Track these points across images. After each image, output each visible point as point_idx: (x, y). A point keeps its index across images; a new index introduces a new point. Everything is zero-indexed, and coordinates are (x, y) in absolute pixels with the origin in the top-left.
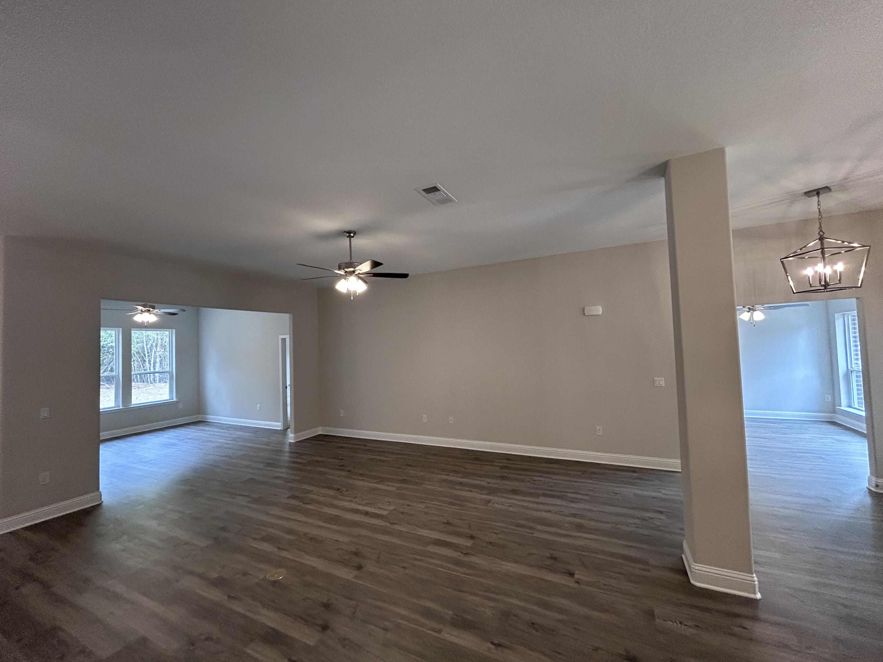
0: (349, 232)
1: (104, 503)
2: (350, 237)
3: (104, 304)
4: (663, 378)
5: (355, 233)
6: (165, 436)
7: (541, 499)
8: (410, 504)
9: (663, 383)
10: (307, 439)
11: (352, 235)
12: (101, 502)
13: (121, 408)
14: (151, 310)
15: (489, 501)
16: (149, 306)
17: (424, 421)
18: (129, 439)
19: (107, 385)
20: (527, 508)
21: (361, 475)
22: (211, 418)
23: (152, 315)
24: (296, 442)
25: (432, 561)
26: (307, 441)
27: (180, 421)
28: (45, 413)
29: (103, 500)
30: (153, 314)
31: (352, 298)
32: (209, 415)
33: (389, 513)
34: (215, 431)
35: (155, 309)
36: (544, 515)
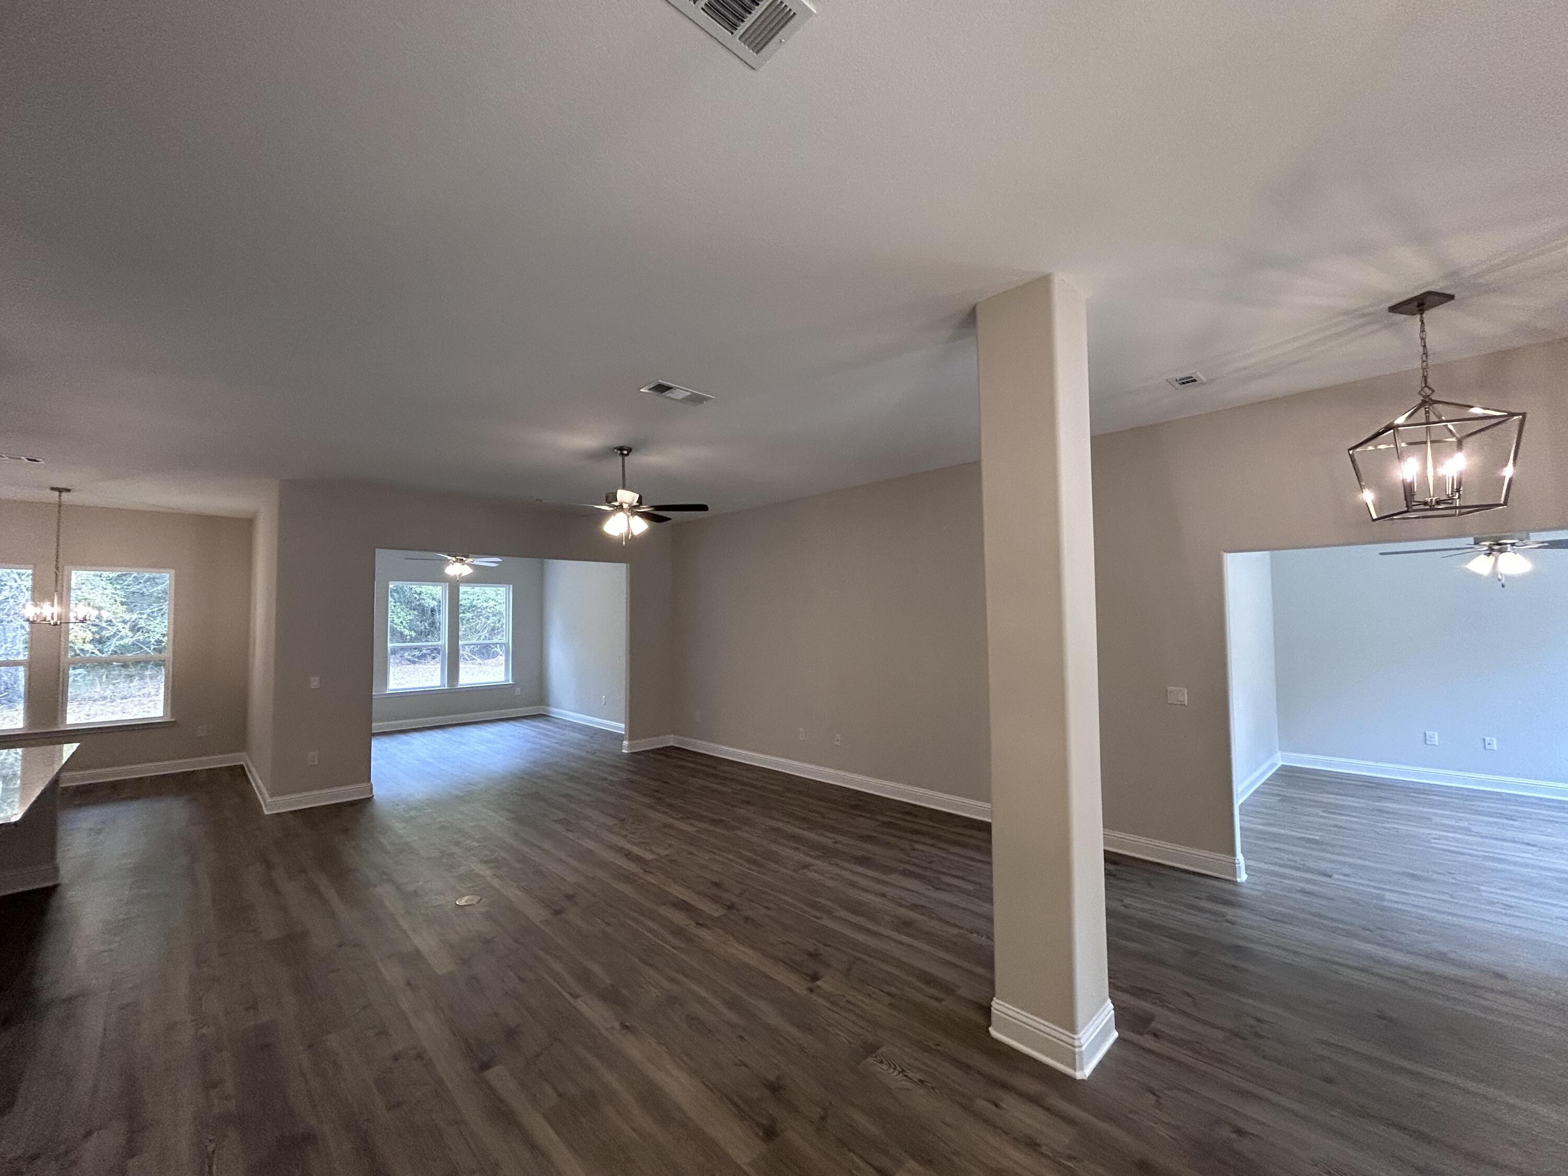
0: (621, 449)
1: (374, 797)
2: (622, 454)
3: (379, 553)
4: (1186, 689)
5: (630, 450)
6: (490, 730)
7: (893, 878)
8: (694, 851)
9: (1183, 696)
10: (648, 751)
11: (625, 452)
12: (370, 796)
13: (446, 688)
14: (464, 559)
15: (807, 866)
16: (461, 553)
17: (801, 739)
18: (451, 729)
19: (479, 659)
20: (853, 885)
21: (670, 806)
22: (556, 712)
23: (465, 565)
24: (631, 753)
25: (651, 924)
26: (644, 753)
27: (514, 712)
28: (315, 682)
29: (374, 793)
30: (467, 564)
31: (624, 543)
32: (553, 707)
33: (656, 859)
34: (550, 731)
35: (468, 558)
36: (869, 898)
